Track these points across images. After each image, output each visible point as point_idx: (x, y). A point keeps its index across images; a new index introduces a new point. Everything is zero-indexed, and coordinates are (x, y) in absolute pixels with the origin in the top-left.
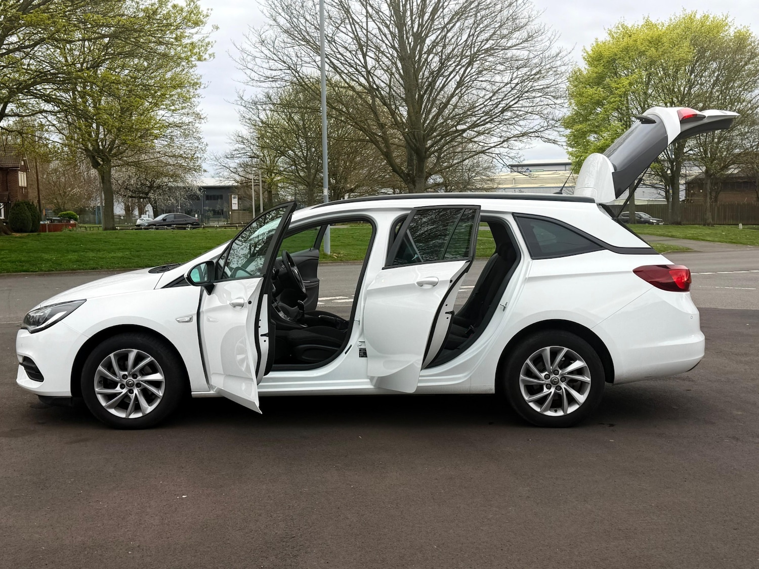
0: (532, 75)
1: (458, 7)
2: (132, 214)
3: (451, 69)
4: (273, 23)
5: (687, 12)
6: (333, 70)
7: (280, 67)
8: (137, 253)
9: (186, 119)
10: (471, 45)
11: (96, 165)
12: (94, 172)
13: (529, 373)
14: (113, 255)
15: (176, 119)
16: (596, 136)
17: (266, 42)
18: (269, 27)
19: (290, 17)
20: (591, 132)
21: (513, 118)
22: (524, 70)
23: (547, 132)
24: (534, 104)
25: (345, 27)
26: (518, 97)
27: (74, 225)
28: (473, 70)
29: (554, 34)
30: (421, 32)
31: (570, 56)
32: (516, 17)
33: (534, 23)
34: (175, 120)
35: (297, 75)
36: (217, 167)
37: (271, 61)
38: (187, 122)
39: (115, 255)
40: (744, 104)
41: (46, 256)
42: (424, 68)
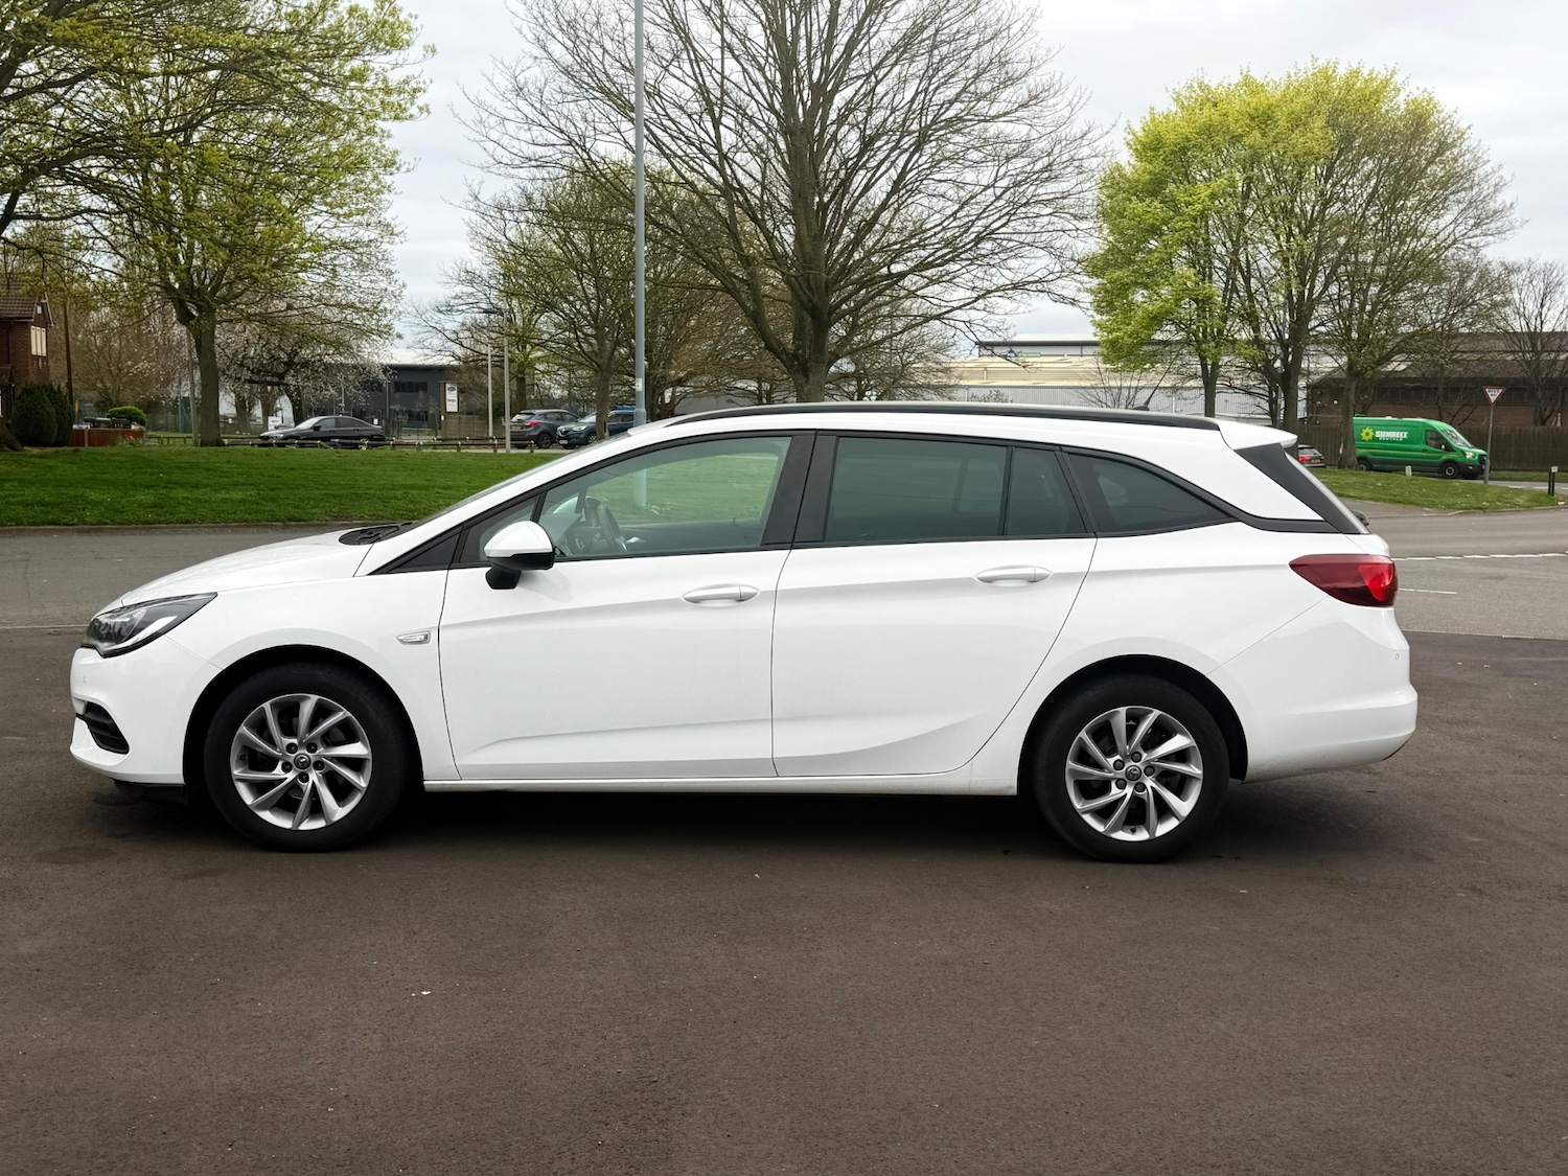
0: (1035, 173)
1: (896, 37)
2: (250, 414)
3: (881, 155)
4: (539, 52)
5: (1319, 62)
6: (655, 150)
7: (552, 138)
8: (271, 494)
9: (364, 235)
10: (922, 109)
11: (185, 318)
12: (179, 331)
13: (1084, 757)
14: (223, 495)
15: (345, 233)
16: (1145, 292)
17: (525, 89)
18: (532, 60)
19: (574, 43)
20: (1136, 284)
21: (997, 254)
22: (1019, 163)
23: (1059, 282)
24: (1037, 229)
25: (680, 67)
26: (1007, 214)
27: (139, 434)
28: (924, 158)
29: (1078, 94)
30: (826, 83)
31: (1107, 139)
32: (1007, 59)
33: (1040, 72)
34: (343, 235)
35: (585, 156)
36: (419, 329)
37: (535, 128)
38: (366, 239)
39: (228, 496)
40: (1423, 240)
41: (93, 495)
42: (831, 150)
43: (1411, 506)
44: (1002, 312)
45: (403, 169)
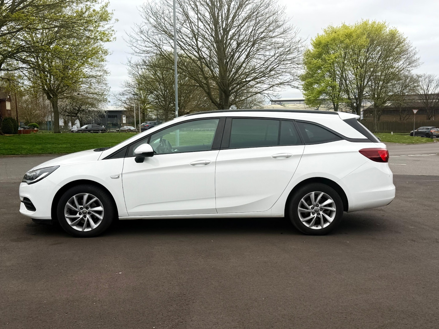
0: (286, 52)
1: (246, 15)
2: (68, 125)
3: (243, 48)
4: (147, 21)
5: (364, 20)
6: (180, 48)
7: (152, 46)
9: (99, 73)
10: (254, 35)
11: (49, 98)
12: (48, 102)
14: (60, 146)
15: (94, 73)
16: (318, 85)
17: (143, 32)
18: (145, 24)
19: (156, 19)
20: (315, 83)
21: (276, 75)
22: (281, 49)
23: (293, 82)
24: (287, 68)
25: (186, 25)
26: (278, 63)
27: (37, 131)
28: (255, 49)
29: (297, 30)
30: (227, 28)
31: (306, 42)
32: (277, 20)
33: (287, 24)
34: (93, 74)
35: (160, 50)
36: (115, 100)
37: (146, 42)
38: (99, 75)
39: (62, 146)
40: (394, 69)
41: (24, 147)
42: (229, 47)
43: (393, 143)
44: (277, 91)
45: (109, 54)
